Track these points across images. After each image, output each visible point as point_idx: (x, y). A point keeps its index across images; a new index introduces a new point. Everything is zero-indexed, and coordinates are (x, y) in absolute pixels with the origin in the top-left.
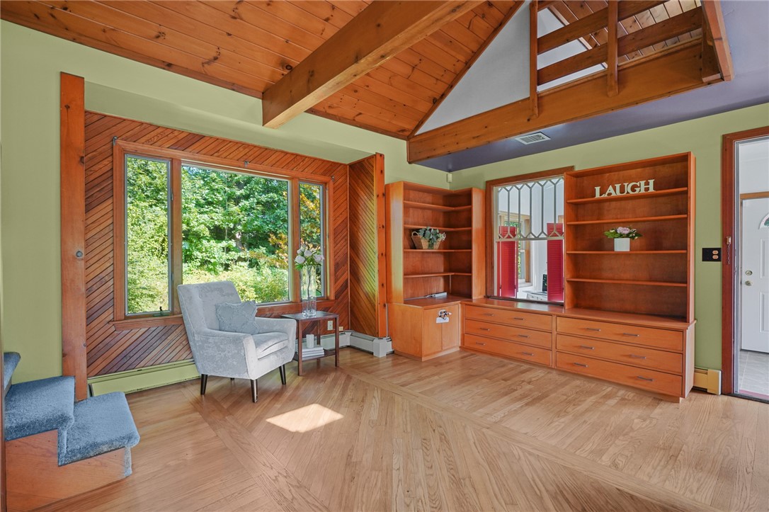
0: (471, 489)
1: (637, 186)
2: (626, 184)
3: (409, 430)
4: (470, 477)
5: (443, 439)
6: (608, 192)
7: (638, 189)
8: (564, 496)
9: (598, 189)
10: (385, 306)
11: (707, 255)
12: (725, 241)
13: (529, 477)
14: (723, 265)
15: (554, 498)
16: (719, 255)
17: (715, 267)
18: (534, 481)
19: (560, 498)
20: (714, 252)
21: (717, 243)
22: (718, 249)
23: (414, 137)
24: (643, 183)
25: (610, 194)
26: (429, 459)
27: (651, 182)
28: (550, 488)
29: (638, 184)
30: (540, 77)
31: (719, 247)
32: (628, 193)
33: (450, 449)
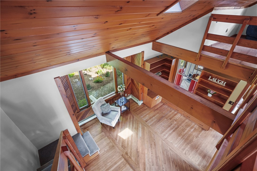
0: (159, 160)
1: (221, 82)
2: (218, 80)
3: (148, 141)
4: (159, 157)
5: (155, 145)
6: (213, 79)
7: (221, 83)
8: (174, 162)
9: (210, 77)
10: (142, 93)
11: (230, 103)
12: (236, 102)
13: (169, 156)
14: (232, 106)
15: (172, 162)
16: (233, 104)
17: (231, 106)
18: (170, 158)
19: (173, 162)
20: (232, 103)
21: (234, 101)
22: (233, 103)
23: (155, 42)
24: (223, 82)
25: (213, 80)
26: (152, 151)
27: (225, 83)
28: (172, 160)
29: (222, 81)
30: (204, 48)
31: (234, 102)
32: (218, 82)
33: (156, 148)
